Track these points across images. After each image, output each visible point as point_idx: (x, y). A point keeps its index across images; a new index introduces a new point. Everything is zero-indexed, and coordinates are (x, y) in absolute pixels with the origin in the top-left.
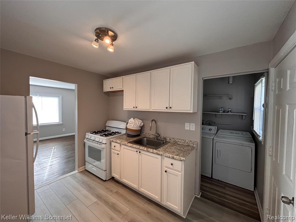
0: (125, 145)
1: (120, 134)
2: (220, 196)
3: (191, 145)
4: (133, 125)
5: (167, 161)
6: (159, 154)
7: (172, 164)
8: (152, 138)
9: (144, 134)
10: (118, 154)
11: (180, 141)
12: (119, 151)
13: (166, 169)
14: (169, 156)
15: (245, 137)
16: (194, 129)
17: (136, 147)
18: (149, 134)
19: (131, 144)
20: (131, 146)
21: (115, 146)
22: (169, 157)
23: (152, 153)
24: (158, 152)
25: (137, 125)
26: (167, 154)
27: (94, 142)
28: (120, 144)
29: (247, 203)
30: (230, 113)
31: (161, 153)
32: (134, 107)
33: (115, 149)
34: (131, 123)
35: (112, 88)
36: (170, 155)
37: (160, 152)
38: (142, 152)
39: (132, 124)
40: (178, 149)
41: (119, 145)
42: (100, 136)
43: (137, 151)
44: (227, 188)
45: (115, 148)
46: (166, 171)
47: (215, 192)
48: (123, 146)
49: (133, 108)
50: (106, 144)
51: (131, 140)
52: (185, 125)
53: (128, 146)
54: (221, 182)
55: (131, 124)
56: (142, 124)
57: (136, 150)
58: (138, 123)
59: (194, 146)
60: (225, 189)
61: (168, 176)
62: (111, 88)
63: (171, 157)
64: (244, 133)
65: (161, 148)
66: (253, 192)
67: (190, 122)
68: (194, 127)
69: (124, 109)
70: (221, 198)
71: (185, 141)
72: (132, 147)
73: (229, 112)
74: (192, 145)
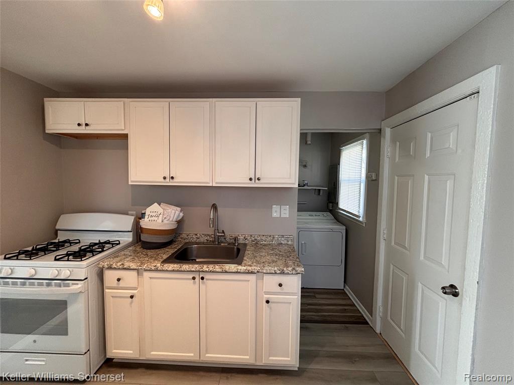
0: (157, 270)
1: (117, 244)
2: (317, 311)
3: (283, 243)
4: (160, 220)
5: (270, 282)
6: (252, 273)
7: (280, 285)
8: (206, 241)
9: (184, 236)
10: (132, 297)
11: (264, 238)
12: (135, 289)
13: (266, 297)
14: (274, 272)
15: (326, 219)
16: (287, 216)
17: (193, 269)
18: (196, 235)
19: (175, 265)
20: (176, 269)
21: (119, 280)
22: (276, 273)
23: (237, 272)
24: (249, 268)
25: (171, 219)
26: (267, 269)
27: (33, 284)
28: (137, 270)
29: (346, 308)
30: (306, 187)
31: (255, 268)
32: (165, 178)
33: (120, 286)
34: (154, 214)
35: (87, 125)
36: (276, 269)
37: (253, 268)
38: (207, 276)
39: (156, 219)
40: (271, 254)
41: (135, 273)
42: (56, 260)
43: (194, 278)
44: (317, 296)
45: (118, 284)
46: (268, 302)
47: (309, 307)
48: (146, 274)
49: (163, 180)
50: (86, 278)
51: (165, 257)
52: (273, 209)
53: (167, 271)
54: (308, 290)
55: (153, 218)
56: (182, 214)
57: (191, 277)
58: (173, 213)
59: (290, 243)
60: (316, 298)
61: (271, 308)
62: (79, 125)
63: (278, 272)
64: (325, 214)
65: (245, 258)
66: (343, 290)
67: (280, 204)
68: (287, 212)
69: (132, 182)
70: (320, 314)
71: (274, 238)
72: (181, 271)
73: (305, 185)
74: (285, 242)
